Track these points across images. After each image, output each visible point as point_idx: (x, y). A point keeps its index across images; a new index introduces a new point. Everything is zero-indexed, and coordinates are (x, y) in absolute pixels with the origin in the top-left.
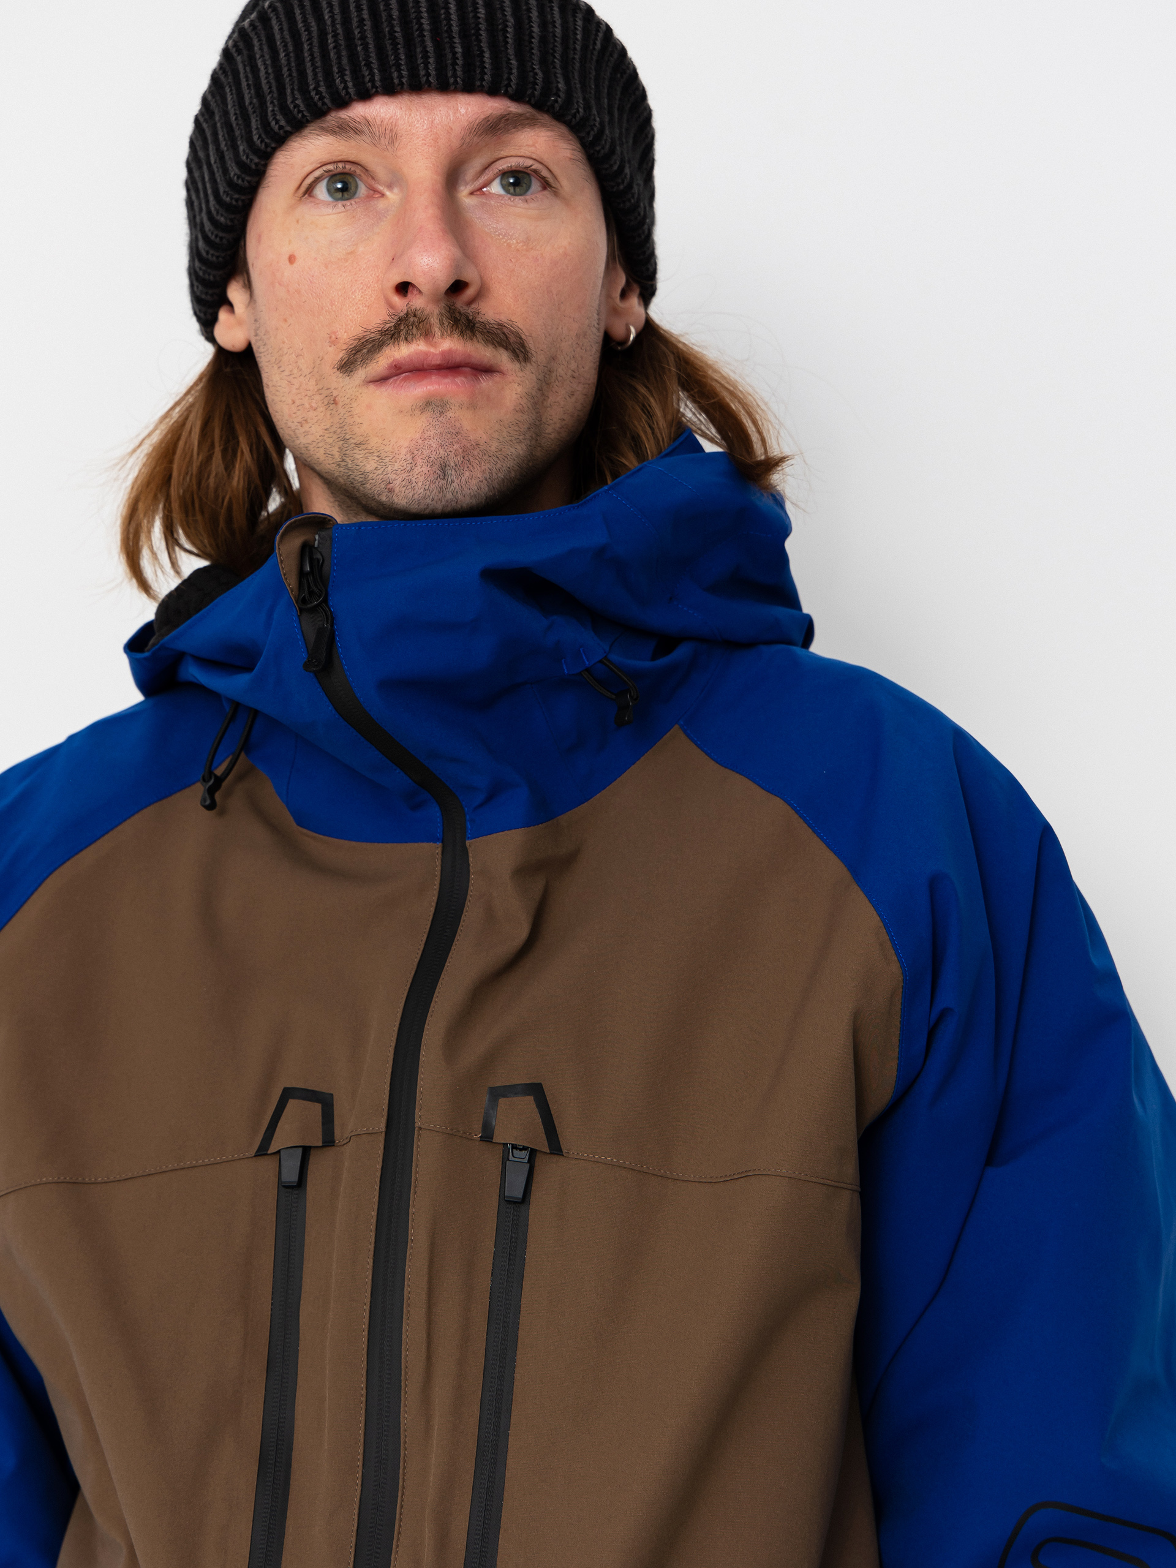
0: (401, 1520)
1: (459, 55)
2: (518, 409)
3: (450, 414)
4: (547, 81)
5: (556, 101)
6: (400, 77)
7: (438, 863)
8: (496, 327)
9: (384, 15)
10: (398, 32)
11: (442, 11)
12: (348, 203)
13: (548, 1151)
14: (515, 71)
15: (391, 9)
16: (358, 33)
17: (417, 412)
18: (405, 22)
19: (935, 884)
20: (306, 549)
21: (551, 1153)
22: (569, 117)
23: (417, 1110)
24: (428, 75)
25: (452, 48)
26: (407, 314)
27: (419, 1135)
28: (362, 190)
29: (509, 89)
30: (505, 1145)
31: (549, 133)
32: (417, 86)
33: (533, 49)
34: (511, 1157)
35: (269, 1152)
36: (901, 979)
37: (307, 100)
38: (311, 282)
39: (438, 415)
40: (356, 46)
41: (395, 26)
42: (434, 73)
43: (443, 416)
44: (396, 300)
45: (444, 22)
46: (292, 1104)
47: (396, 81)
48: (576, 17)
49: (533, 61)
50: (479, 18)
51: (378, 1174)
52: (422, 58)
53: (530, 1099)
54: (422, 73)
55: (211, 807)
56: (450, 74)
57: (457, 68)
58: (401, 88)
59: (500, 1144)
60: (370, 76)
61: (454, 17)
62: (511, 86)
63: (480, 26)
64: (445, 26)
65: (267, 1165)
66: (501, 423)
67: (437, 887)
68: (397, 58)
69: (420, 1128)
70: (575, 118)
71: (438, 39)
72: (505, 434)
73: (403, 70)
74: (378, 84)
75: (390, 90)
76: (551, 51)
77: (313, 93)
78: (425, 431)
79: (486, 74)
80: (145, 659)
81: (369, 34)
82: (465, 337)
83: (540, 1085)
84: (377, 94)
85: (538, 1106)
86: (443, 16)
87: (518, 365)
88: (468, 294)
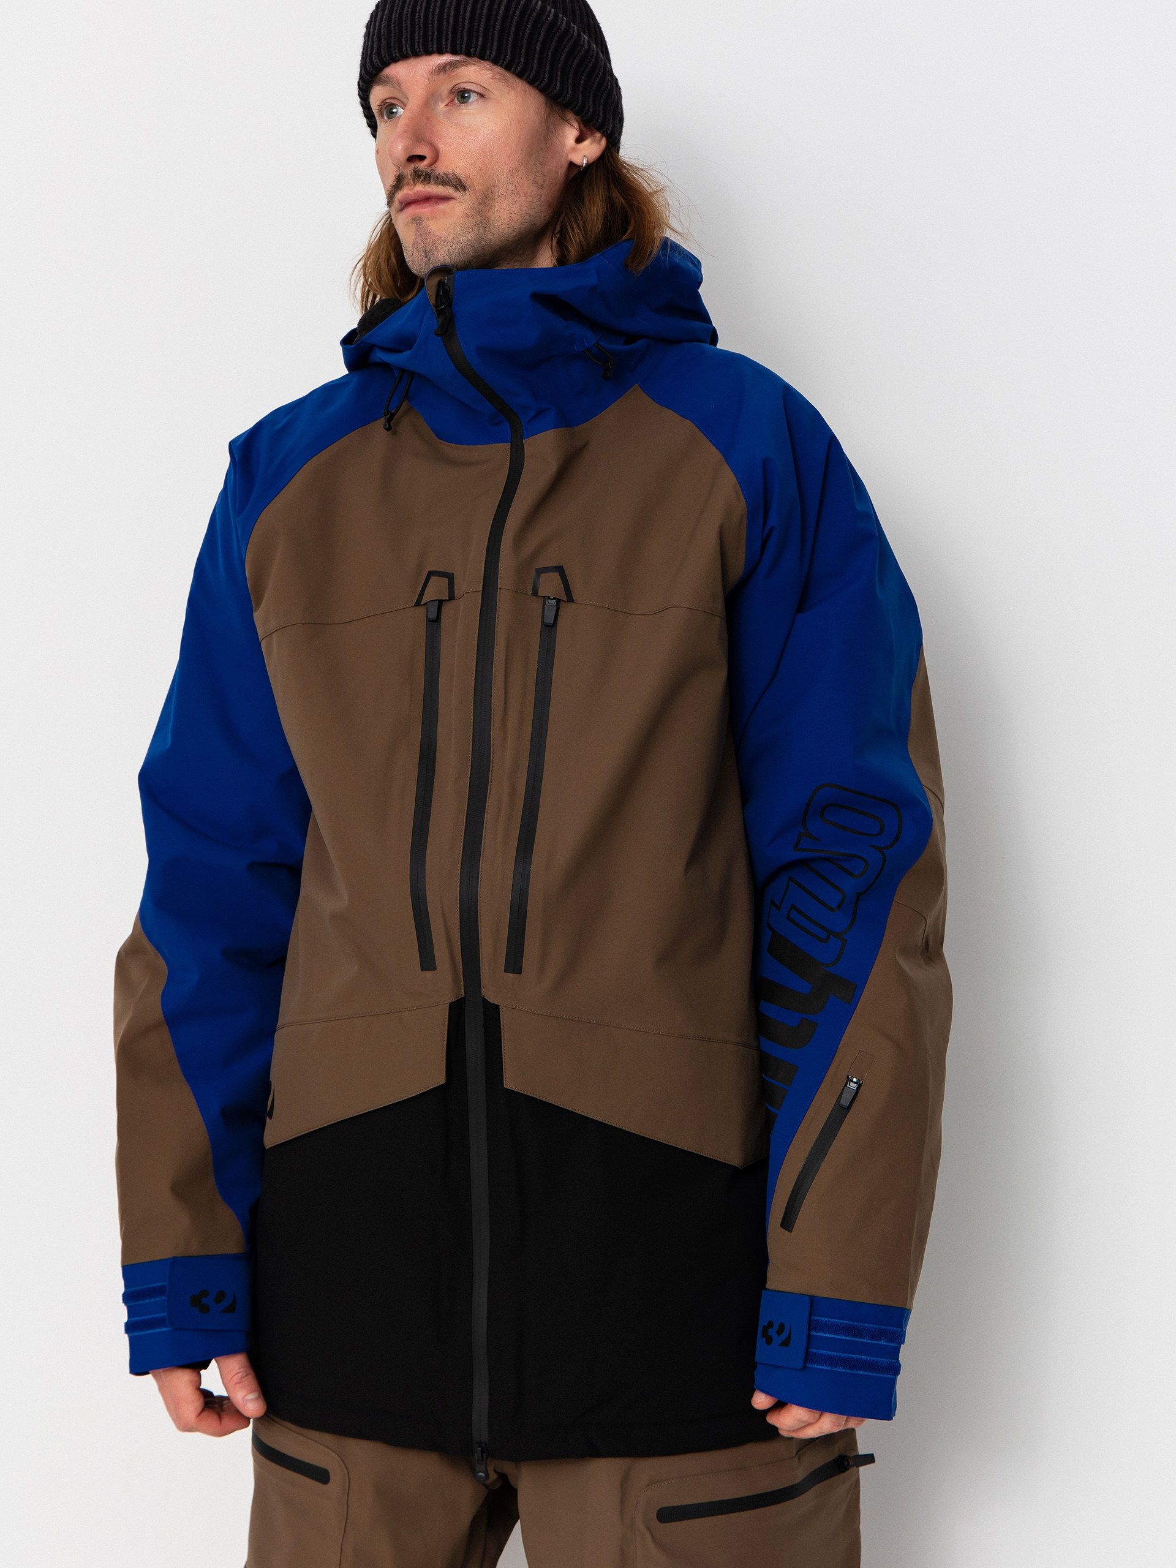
0: (491, 782)
2: (464, 216)
3: (424, 223)
7: (509, 454)
8: (444, 176)
13: (566, 600)
17: (410, 224)
19: (765, 462)
20: (441, 284)
21: (568, 601)
23: (498, 579)
27: (500, 592)
30: (544, 597)
31: (477, 68)
34: (547, 603)
35: (421, 604)
36: (746, 510)
39: (418, 224)
43: (421, 224)
46: (433, 579)
51: (479, 612)
53: (557, 574)
55: (389, 429)
59: (541, 596)
65: (421, 611)
67: (508, 466)
69: (500, 588)
78: (416, 234)
80: (352, 348)
82: (426, 184)
83: (563, 566)
85: (561, 577)
87: (461, 194)
88: (425, 162)
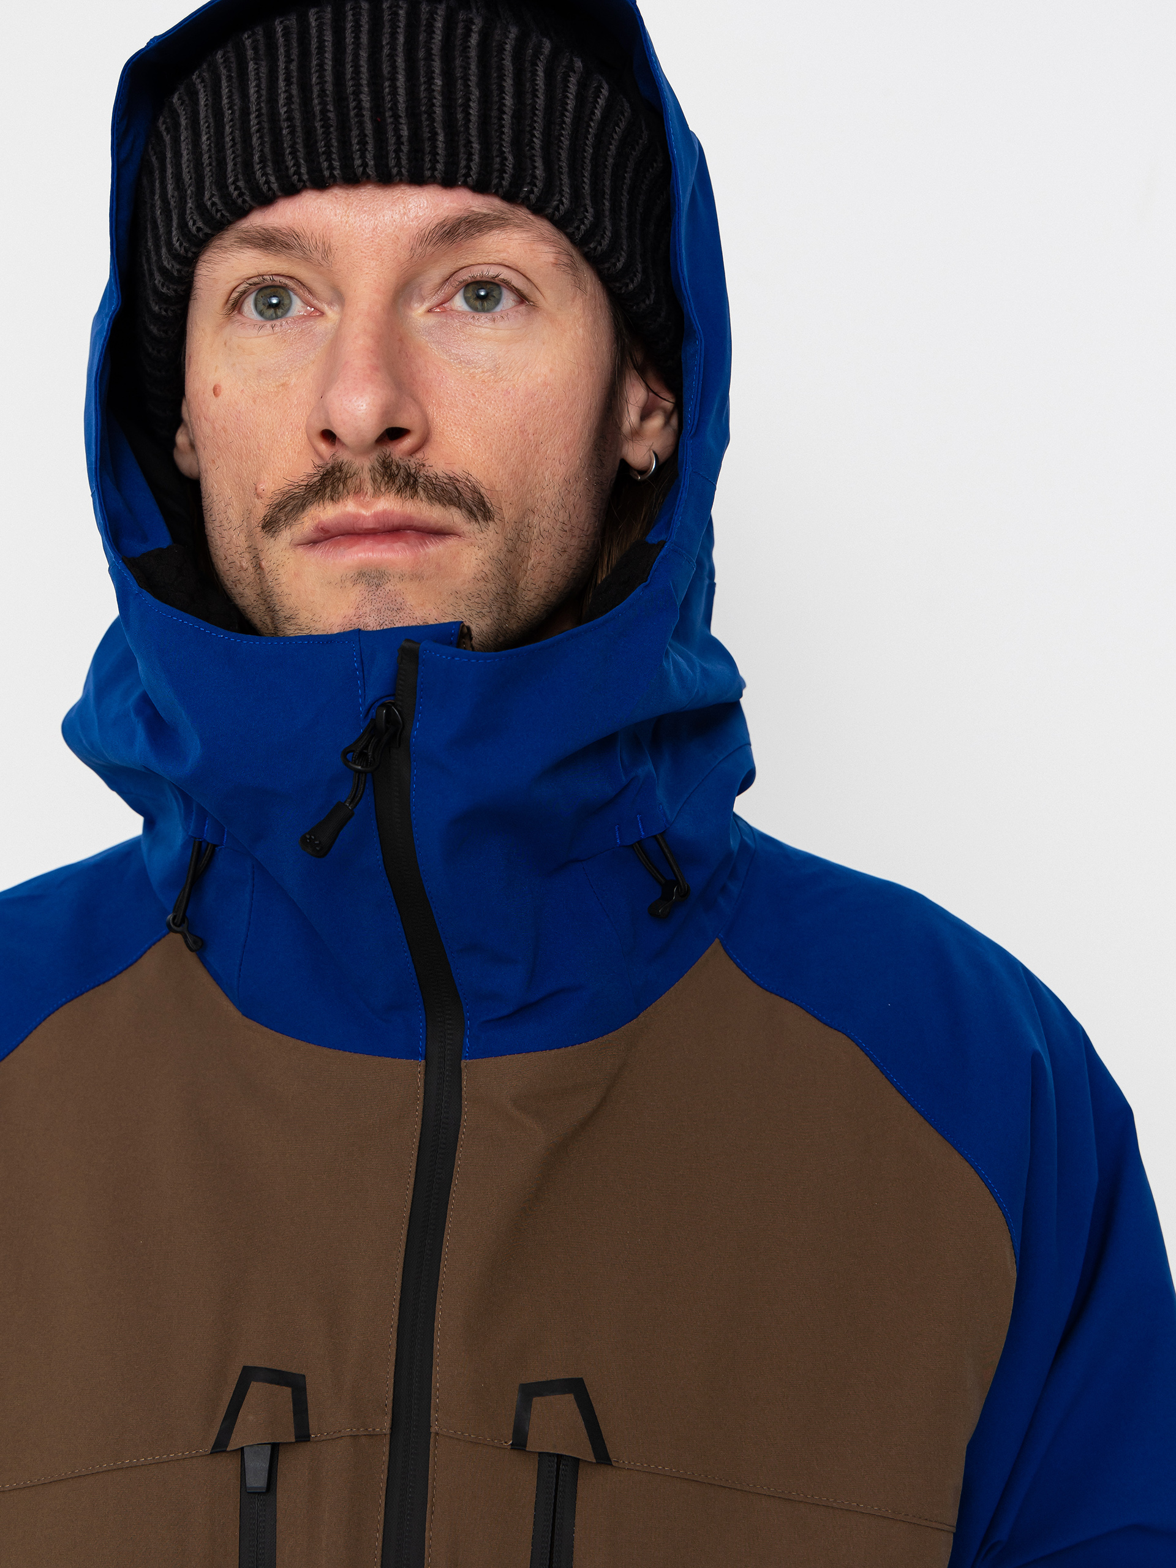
1: (405, 139)
2: (478, 577)
3: (389, 587)
4: (519, 167)
5: (531, 192)
6: (331, 168)
8: (445, 481)
9: (316, 90)
10: (331, 111)
11: (387, 84)
12: (277, 322)
13: (594, 1461)
14: (476, 158)
15: (326, 82)
16: (285, 113)
17: (349, 584)
18: (340, 99)
21: (597, 1463)
22: (550, 211)
23: (432, 1412)
24: (365, 165)
25: (397, 130)
26: (333, 468)
27: (436, 1440)
28: (297, 307)
29: (469, 179)
30: (542, 1454)
31: (524, 235)
32: (352, 179)
33: (503, 126)
35: (228, 1449)
37: (225, 196)
38: (238, 419)
39: (374, 587)
40: (281, 129)
41: (328, 104)
42: (372, 163)
43: (380, 589)
44: (323, 447)
45: (389, 98)
46: (255, 1387)
47: (327, 173)
48: (569, 81)
49: (503, 143)
50: (434, 91)
52: (358, 143)
53: (570, 1398)
54: (358, 162)
56: (392, 163)
57: (401, 156)
58: (334, 181)
59: (536, 1453)
60: (295, 168)
61: (401, 91)
62: (471, 176)
63: (435, 101)
64: (389, 102)
65: (227, 1466)
66: (458, 596)
68: (328, 145)
69: (437, 1434)
70: (559, 211)
71: (378, 119)
72: (463, 608)
73: (334, 160)
74: (305, 177)
75: (321, 184)
76: (528, 129)
77: (232, 188)
78: (360, 607)
79: (438, 162)
81: (297, 115)
82: (403, 495)
83: (581, 1379)
84: (305, 188)
85: (579, 1407)
86: (387, 90)
87: (477, 526)
88: (407, 443)
